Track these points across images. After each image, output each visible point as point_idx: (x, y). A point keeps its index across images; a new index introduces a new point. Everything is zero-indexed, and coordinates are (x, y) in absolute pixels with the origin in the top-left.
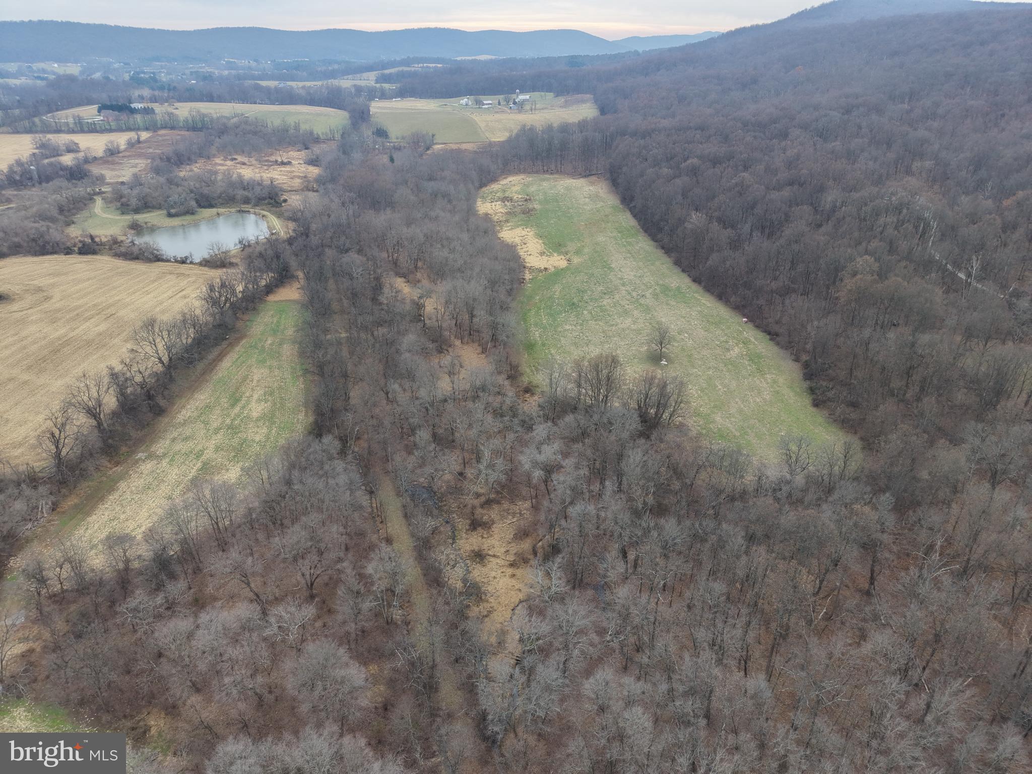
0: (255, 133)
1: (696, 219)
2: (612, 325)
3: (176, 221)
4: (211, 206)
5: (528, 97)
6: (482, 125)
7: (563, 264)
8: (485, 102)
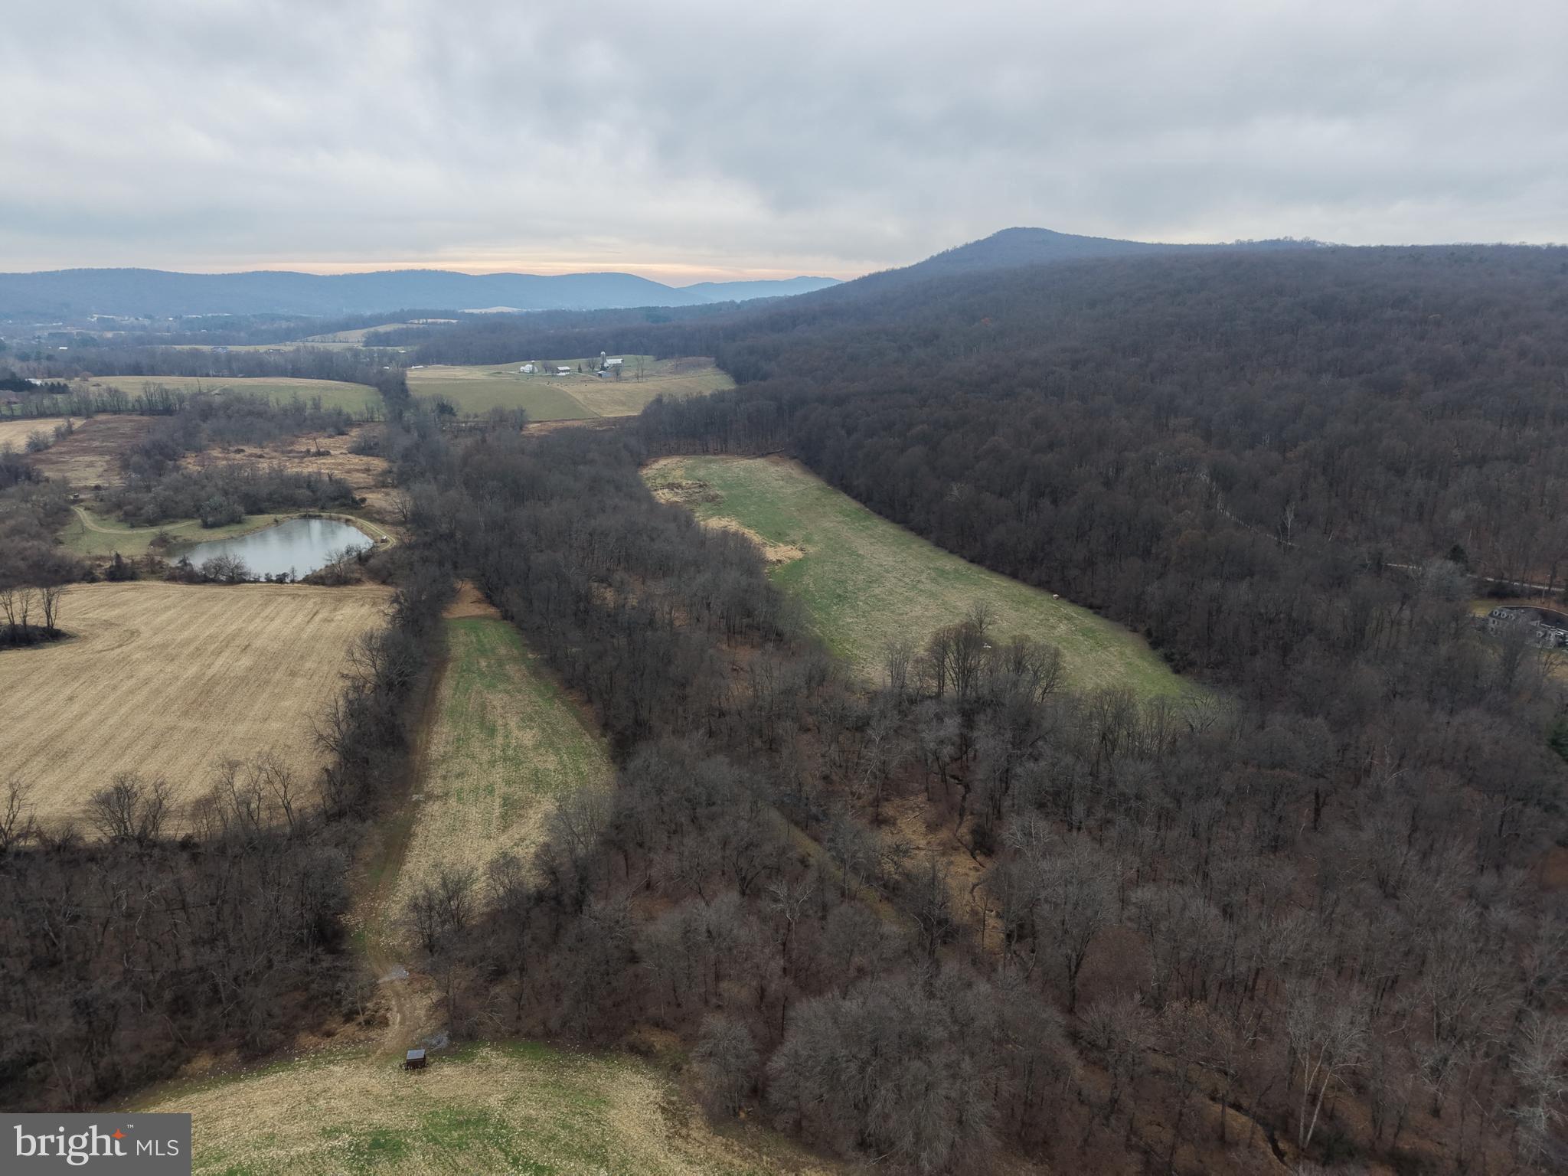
0: (257, 415)
2: (902, 614)
3: (219, 534)
4: (261, 512)
5: (619, 361)
6: (580, 397)
7: (799, 555)
8: (560, 368)
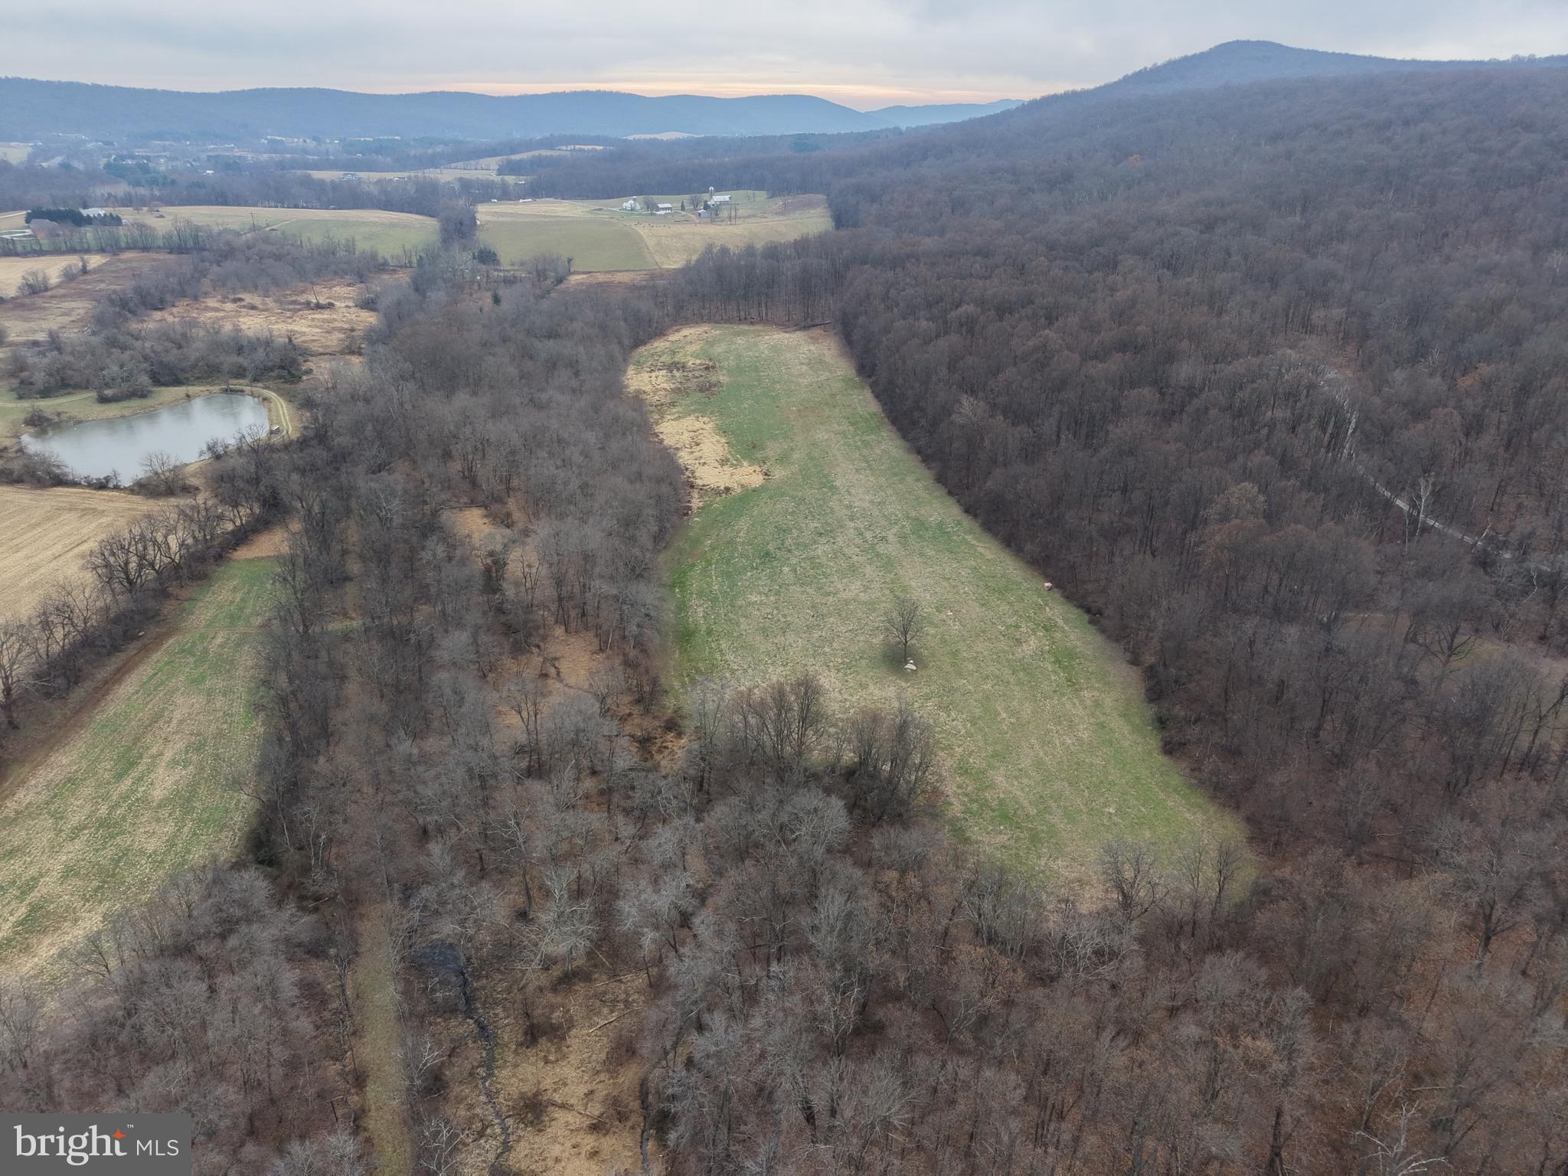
0: (278, 257)
1: (969, 409)
2: (828, 594)
3: (112, 410)
4: (178, 382)
5: (727, 198)
6: (651, 242)
7: (756, 480)
8: (660, 206)
